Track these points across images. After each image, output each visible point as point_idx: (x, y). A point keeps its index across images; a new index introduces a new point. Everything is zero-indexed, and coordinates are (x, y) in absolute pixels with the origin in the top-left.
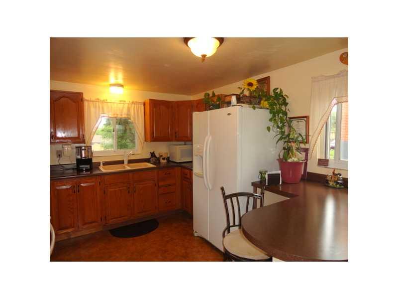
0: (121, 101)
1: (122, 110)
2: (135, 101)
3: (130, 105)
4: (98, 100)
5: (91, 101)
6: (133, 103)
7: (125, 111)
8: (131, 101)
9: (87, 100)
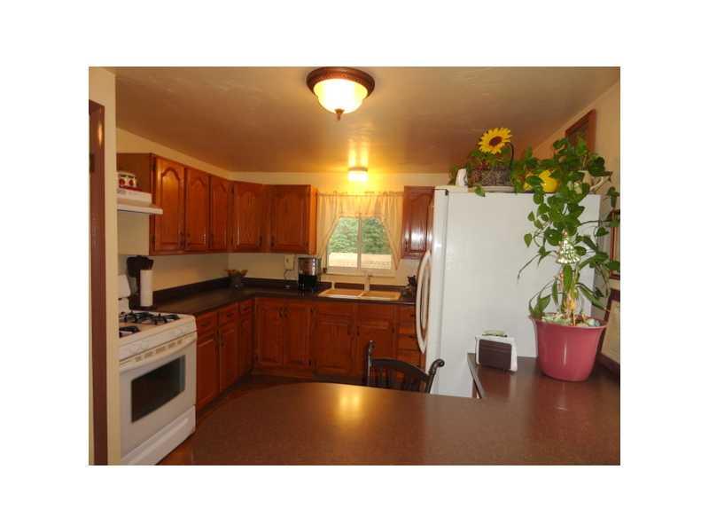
0: (366, 192)
1: (368, 207)
2: (388, 190)
3: (380, 198)
4: (335, 194)
5: (326, 195)
6: (385, 194)
7: (372, 207)
8: (383, 190)
9: (323, 195)
